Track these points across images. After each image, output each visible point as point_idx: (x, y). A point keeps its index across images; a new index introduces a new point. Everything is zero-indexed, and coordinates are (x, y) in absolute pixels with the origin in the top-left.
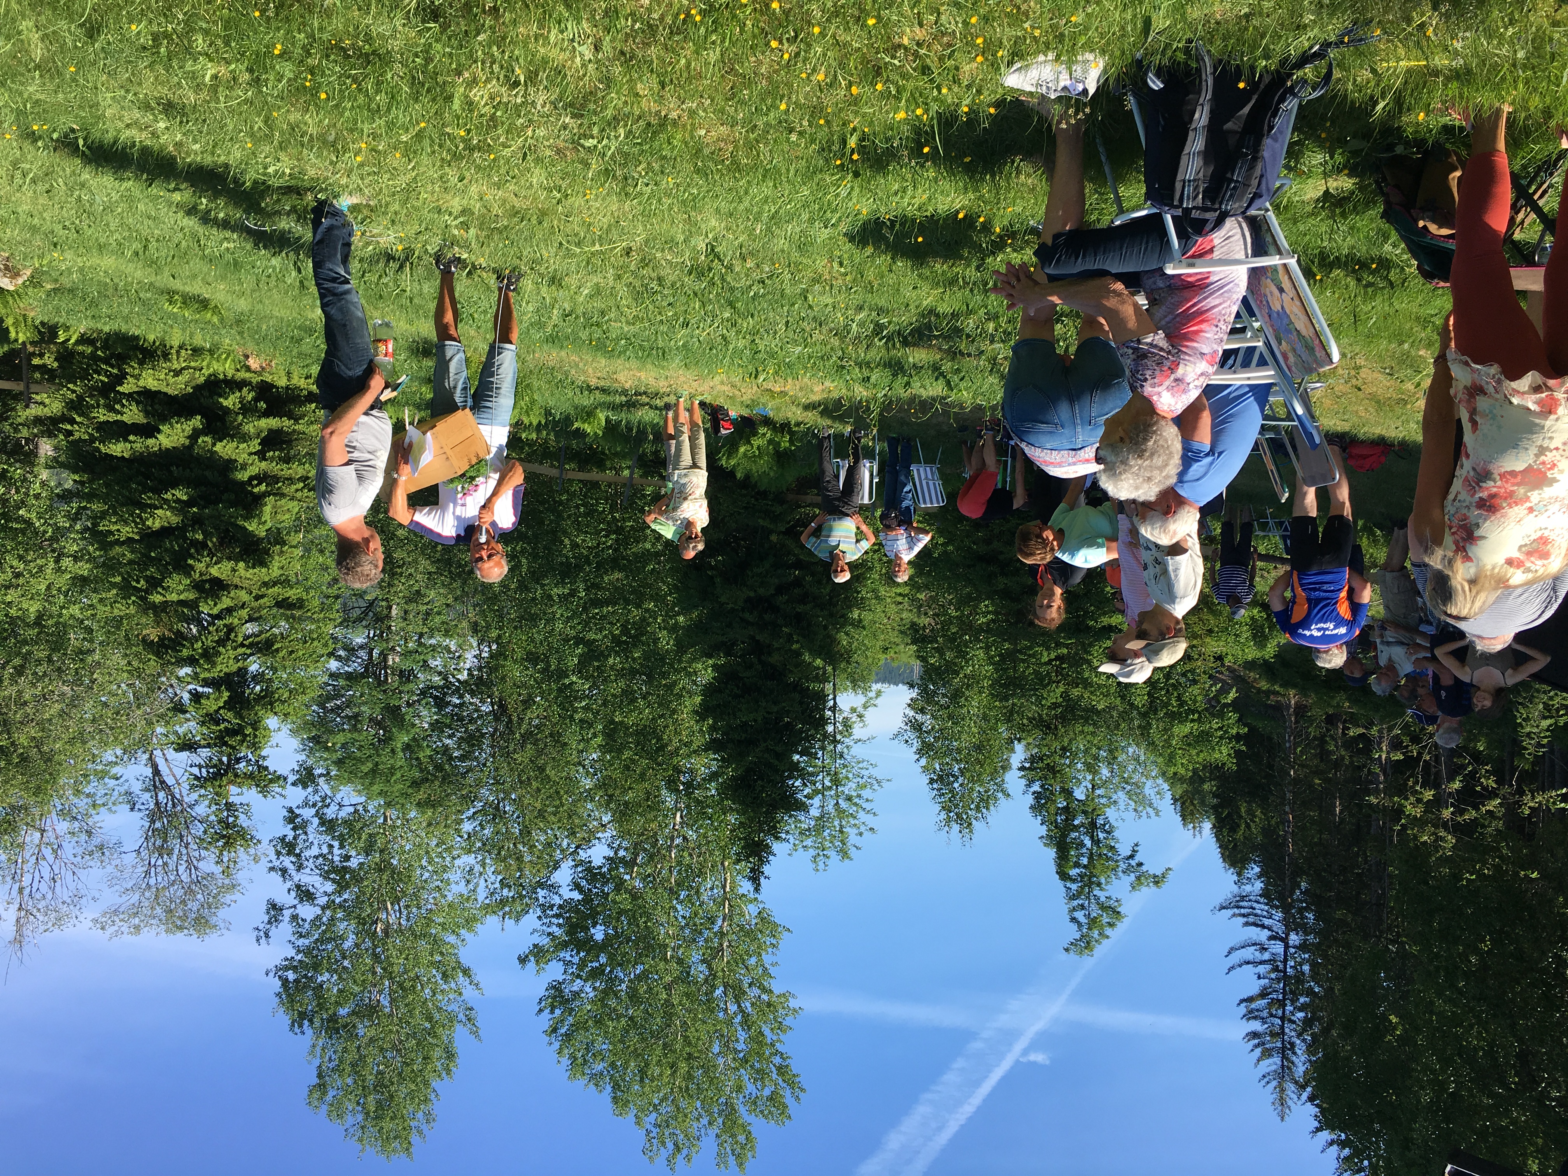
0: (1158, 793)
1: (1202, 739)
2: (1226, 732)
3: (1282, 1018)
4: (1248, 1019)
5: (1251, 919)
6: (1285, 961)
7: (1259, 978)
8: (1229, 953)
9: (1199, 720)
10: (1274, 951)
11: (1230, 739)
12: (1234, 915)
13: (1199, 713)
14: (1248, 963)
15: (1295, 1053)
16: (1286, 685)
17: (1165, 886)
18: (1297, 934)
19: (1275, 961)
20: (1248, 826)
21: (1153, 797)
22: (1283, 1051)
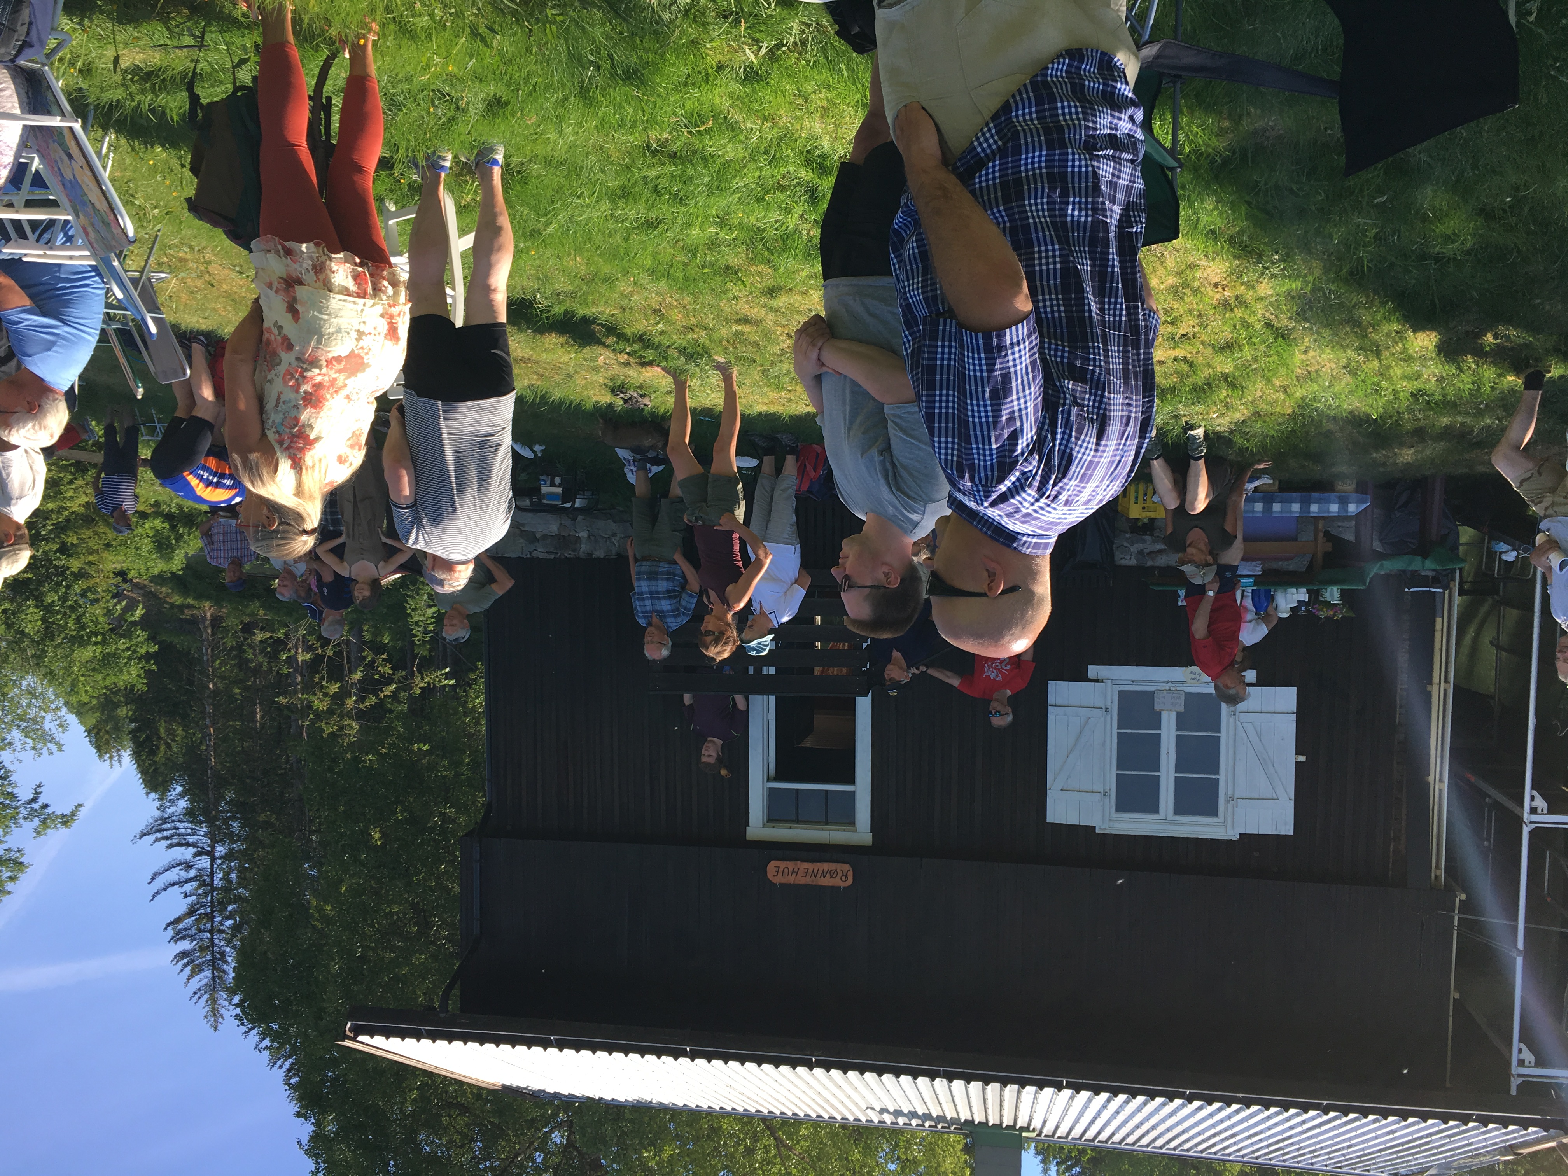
0: (60, 726)
1: (108, 661)
2: (135, 652)
3: (211, 931)
4: (177, 940)
5: (175, 840)
6: (212, 874)
7: (186, 896)
8: (153, 879)
9: (104, 643)
10: (200, 867)
11: (140, 659)
12: (157, 840)
13: (102, 634)
14: (173, 885)
15: (226, 962)
16: (199, 597)
17: (75, 825)
18: (223, 845)
19: (201, 876)
20: (169, 746)
21: (54, 731)
22: (213, 964)
